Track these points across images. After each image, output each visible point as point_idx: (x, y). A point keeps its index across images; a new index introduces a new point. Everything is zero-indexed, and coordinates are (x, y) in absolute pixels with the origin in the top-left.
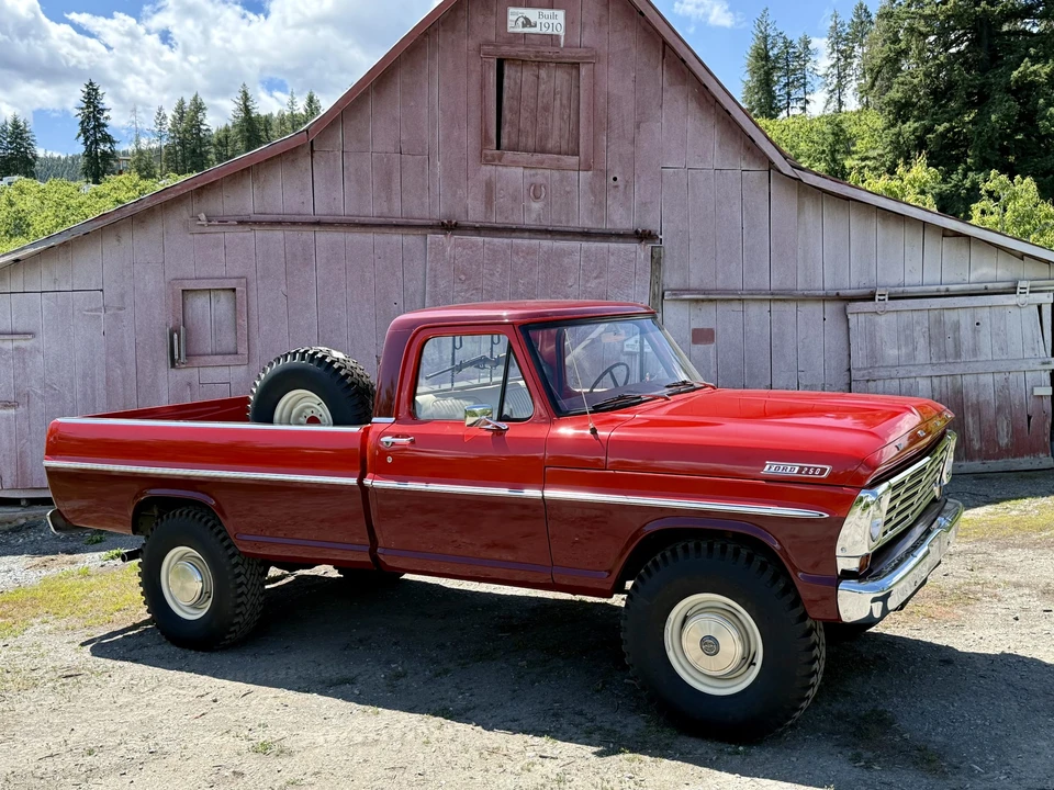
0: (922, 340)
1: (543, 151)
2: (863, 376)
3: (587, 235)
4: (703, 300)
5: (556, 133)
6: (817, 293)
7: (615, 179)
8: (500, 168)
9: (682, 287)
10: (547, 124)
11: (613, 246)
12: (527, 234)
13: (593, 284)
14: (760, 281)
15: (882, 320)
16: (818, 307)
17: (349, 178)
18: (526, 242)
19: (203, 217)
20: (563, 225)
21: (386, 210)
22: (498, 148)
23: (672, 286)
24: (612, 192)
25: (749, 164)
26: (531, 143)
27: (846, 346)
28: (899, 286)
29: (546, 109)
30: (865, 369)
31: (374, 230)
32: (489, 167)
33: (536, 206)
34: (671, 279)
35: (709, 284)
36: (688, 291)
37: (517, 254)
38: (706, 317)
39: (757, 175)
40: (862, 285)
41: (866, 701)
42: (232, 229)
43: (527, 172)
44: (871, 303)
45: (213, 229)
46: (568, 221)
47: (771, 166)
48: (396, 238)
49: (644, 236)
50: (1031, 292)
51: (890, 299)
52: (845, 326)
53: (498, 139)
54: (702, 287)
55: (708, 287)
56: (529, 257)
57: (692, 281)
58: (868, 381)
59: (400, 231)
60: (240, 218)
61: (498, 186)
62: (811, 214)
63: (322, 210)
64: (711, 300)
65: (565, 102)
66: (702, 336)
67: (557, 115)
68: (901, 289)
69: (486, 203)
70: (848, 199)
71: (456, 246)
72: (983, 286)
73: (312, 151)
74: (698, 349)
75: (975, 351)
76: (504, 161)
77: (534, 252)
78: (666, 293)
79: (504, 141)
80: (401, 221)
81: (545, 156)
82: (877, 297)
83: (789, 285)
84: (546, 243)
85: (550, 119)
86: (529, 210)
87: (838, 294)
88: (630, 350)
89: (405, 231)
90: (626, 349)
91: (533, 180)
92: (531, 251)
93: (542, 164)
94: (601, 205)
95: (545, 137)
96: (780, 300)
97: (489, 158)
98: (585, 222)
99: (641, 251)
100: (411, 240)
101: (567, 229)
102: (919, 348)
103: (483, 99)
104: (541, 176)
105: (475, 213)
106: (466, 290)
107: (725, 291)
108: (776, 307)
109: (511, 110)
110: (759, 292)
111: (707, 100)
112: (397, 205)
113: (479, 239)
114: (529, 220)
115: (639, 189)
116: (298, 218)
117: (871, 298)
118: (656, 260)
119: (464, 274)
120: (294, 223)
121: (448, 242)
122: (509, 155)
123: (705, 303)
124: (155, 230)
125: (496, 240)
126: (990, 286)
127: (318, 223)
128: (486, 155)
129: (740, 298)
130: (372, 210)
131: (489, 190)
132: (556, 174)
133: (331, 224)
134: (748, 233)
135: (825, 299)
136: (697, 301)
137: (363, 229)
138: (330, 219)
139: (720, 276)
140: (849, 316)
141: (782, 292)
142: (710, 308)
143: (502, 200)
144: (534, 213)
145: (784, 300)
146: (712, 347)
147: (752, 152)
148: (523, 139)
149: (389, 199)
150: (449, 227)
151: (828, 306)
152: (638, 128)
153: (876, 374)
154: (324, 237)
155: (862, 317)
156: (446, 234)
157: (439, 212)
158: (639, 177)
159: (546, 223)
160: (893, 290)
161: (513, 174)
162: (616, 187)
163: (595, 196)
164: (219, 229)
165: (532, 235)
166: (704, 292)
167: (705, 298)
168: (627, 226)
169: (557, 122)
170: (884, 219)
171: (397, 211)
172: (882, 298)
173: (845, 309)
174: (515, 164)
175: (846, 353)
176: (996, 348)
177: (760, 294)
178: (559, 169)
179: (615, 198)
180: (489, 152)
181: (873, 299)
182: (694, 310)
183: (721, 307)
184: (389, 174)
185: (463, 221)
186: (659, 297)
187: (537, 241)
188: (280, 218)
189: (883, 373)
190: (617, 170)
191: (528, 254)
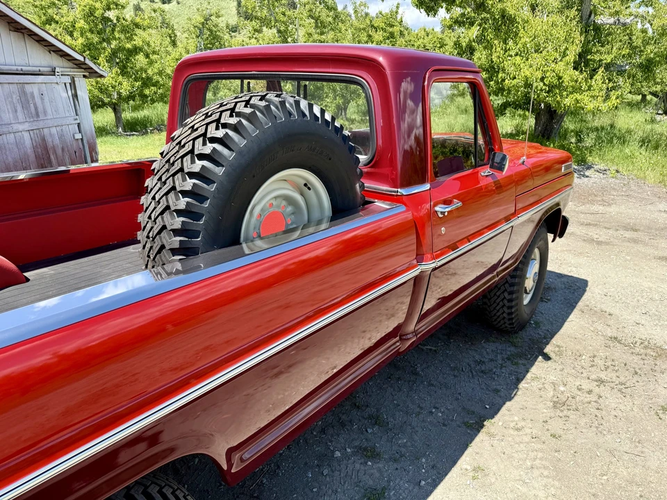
0: (18, 105)
50: (62, 75)
72: (37, 69)
75: (45, 113)
102: (18, 110)
126: (41, 69)
176: (53, 110)
189: (5, 129)
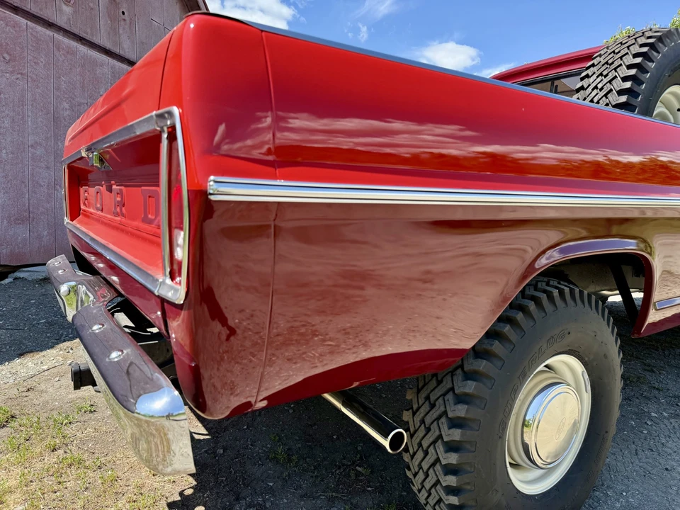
3: (109, 53)
7: (123, 13)
18: (65, 40)
20: (88, 37)
24: (122, 23)
33: (67, 9)
37: (59, 50)
46: (92, 35)
56: (69, 57)
77: (73, 54)
84: (83, 49)
86: (61, 10)
92: (70, 52)
94: (116, 31)
98: (105, 41)
101: (93, 42)
106: (12, 72)
113: (22, 21)
114: (61, 21)
115: (139, 28)
125: (38, 28)
144: (65, 15)
158: (138, 19)
159: (75, 30)
162: (124, 20)
163: (111, 21)
168: (132, 56)
179: (124, 29)
190: (125, 5)
191: (68, 52)
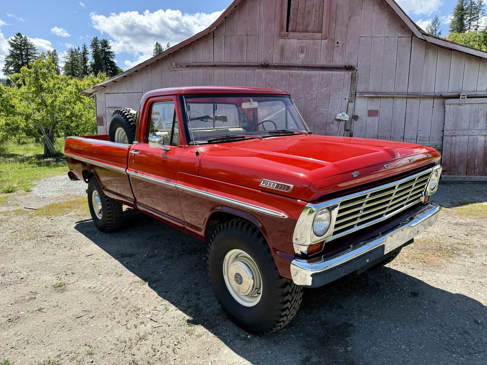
0: (483, 118)
1: (306, 32)
2: (450, 134)
3: (323, 68)
4: (374, 97)
5: (313, 23)
6: (431, 94)
7: (338, 43)
8: (287, 40)
9: (365, 91)
10: (309, 19)
11: (334, 72)
12: (297, 68)
13: (324, 89)
14: (403, 88)
15: (462, 108)
16: (430, 102)
17: (227, 47)
18: (296, 72)
19: (174, 64)
20: (313, 64)
21: (240, 60)
22: (287, 31)
23: (360, 91)
24: (336, 49)
25: (402, 34)
26: (301, 28)
27: (442, 120)
28: (474, 92)
29: (309, 13)
30: (451, 130)
31: (235, 68)
32: (283, 40)
33: (302, 56)
34: (361, 87)
35: (378, 90)
36: (368, 93)
37: (292, 77)
38: (374, 105)
39: (405, 39)
40: (454, 91)
41: (346, 315)
42: (184, 69)
43: (299, 41)
44: (457, 100)
45: (178, 69)
46: (315, 62)
47: (413, 34)
48: (243, 71)
49: (349, 68)
51: (467, 98)
52: (443, 110)
53: (287, 26)
54: (375, 91)
55: (377, 91)
56: (297, 79)
57: (370, 89)
58: (452, 136)
59: (245, 68)
60: (186, 65)
61: (286, 48)
62: (431, 57)
63: (216, 61)
64: (378, 97)
65: (317, 9)
66: (372, 113)
67: (313, 16)
68: (474, 93)
69: (281, 55)
70: (451, 49)
71: (267, 74)
73: (214, 36)
74: (370, 119)
76: (289, 37)
77: (299, 76)
78: (357, 94)
79: (290, 28)
80: (246, 64)
81: (307, 34)
82: (461, 97)
83: (417, 90)
84: (305, 72)
85: (310, 17)
86: (299, 58)
87: (441, 95)
88: (339, 118)
89: (247, 68)
90: (337, 118)
91: (301, 44)
92: (298, 76)
93: (305, 37)
94: (331, 55)
95: (308, 25)
96: (412, 97)
97: (283, 36)
98: (322, 62)
99: (347, 75)
100: (250, 72)
101: (314, 66)
102: (480, 121)
103: (282, 10)
104: (305, 42)
105: (276, 60)
107: (385, 93)
108: (409, 101)
109: (293, 14)
110: (402, 93)
111: (384, 5)
112: (245, 57)
113: (277, 71)
114: (299, 62)
115: (348, 47)
116: (208, 64)
117: (458, 97)
118: (353, 79)
119: (269, 86)
120: (206, 66)
121: (263, 72)
122: (291, 34)
123: (375, 99)
124: (159, 69)
125: (283, 71)
127: (215, 66)
128: (282, 34)
129: (393, 96)
130: (235, 60)
131: (282, 49)
132: (311, 41)
133: (219, 66)
134: (399, 66)
135: (434, 97)
136: (372, 97)
137: (231, 68)
138: (219, 64)
139: (384, 86)
140: (446, 106)
141: (413, 94)
142: (377, 101)
143: (288, 54)
144: (301, 59)
145: (414, 98)
146: (377, 118)
147: (404, 28)
148: (298, 27)
149: (242, 55)
150: (265, 66)
151: (436, 101)
152: (350, 19)
153: (456, 133)
154: (217, 71)
155: (452, 106)
156: (263, 69)
157: (261, 60)
158: (349, 42)
159: (306, 64)
160: (470, 93)
161: (293, 42)
162: (338, 46)
163: (328, 51)
164: (180, 69)
165: (299, 69)
166: (375, 93)
167: (376, 96)
168: (342, 64)
169: (313, 18)
170: (469, 59)
171: (244, 60)
172: (463, 97)
173: (444, 102)
174: (294, 38)
175: (443, 123)
177: (402, 95)
178: (313, 39)
179: (337, 51)
180: (283, 33)
181: (459, 98)
182: (370, 101)
183: (383, 101)
184: (242, 45)
185: (271, 63)
186: (354, 96)
187: (300, 72)
188: (201, 64)
189: (460, 133)
190: (339, 39)
191: (296, 77)
